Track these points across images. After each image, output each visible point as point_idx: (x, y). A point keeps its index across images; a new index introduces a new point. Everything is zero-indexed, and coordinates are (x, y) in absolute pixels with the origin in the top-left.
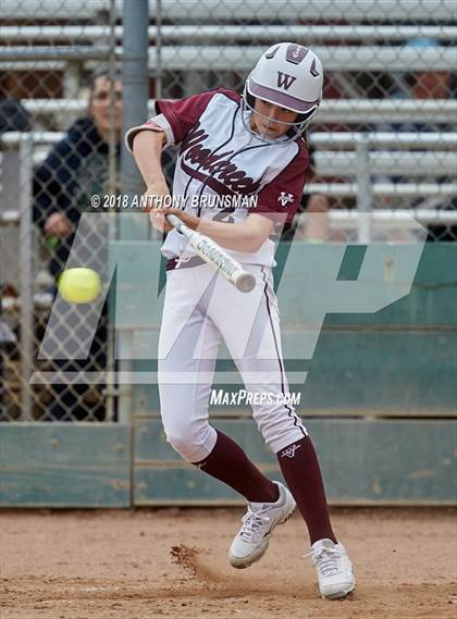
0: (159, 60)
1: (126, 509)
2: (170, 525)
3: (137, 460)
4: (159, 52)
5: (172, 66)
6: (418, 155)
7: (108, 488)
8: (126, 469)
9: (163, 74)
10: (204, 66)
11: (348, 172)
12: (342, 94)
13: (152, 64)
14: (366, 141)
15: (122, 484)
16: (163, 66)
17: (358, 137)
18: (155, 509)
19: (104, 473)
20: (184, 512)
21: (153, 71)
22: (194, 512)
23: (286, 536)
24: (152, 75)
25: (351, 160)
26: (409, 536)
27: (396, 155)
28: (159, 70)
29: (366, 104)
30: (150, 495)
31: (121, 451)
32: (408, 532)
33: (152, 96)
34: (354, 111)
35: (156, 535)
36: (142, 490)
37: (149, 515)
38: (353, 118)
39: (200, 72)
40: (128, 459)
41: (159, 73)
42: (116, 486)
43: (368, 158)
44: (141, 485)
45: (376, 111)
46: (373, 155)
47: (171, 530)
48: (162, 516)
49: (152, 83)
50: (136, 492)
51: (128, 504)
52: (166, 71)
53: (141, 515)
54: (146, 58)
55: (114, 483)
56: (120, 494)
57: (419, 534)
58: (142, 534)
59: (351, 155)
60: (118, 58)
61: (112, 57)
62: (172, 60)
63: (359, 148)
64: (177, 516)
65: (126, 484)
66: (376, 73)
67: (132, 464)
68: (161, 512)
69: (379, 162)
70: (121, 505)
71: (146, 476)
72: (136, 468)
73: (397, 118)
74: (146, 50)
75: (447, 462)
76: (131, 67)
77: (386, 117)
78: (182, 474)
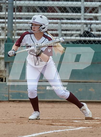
0: (16, 4)
1: (7, 101)
2: (17, 105)
3: (10, 90)
4: (16, 2)
5: (19, 5)
6: (72, 25)
7: (4, 96)
8: (7, 92)
9: (17, 7)
10: (26, 5)
11: (56, 28)
12: (55, 11)
13: (14, 5)
14: (60, 22)
15: (7, 95)
16: (17, 5)
17: (59, 21)
18: (13, 101)
19: (3, 93)
20: (20, 102)
21: (15, 6)
22: (22, 102)
23: (41, 107)
24: (14, 7)
25: (57, 26)
26: (68, 108)
27: (67, 25)
28: (16, 6)
29: (60, 14)
30: (12, 98)
31: (6, 88)
32: (68, 107)
33: (14, 12)
34: (58, 15)
35: (13, 107)
36: (11, 97)
37: (12, 102)
38: (58, 17)
39: (25, 6)
40: (8, 90)
41: (16, 7)
42: (5, 96)
43: (61, 26)
44: (11, 96)
45: (62, 15)
46: (62, 25)
47: (17, 106)
48: (15, 103)
49: (14, 9)
50: (9, 97)
51: (8, 100)
52: (17, 6)
53: (10, 102)
54: (13, 4)
55: (5, 95)
56: (6, 98)
57: (70, 107)
58: (11, 107)
59: (57, 25)
60: (7, 3)
61: (6, 3)
62: (18, 4)
63: (59, 23)
64: (18, 103)
65: (7, 96)
66: (63, 7)
67: (9, 91)
68: (15, 102)
69: (63, 26)
70: (6, 100)
71: (12, 94)
72: (10, 92)
73: (67, 17)
74: (13, 1)
75: (77, 92)
76: (10, 5)
77: (65, 17)
78: (19, 93)
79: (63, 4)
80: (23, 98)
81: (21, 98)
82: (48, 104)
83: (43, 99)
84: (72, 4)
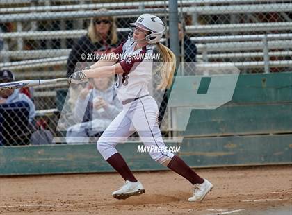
4: (181, 10)
54: (177, 12)
60: (167, 12)
61: (165, 12)
73: (273, 29)
74: (177, 9)
75: (287, 149)
76: (172, 16)
77: (269, 29)
78: (195, 157)
79: (257, 8)
80: (201, 164)
81: (197, 164)
82: (240, 171)
83: (233, 163)
84: (279, 7)
